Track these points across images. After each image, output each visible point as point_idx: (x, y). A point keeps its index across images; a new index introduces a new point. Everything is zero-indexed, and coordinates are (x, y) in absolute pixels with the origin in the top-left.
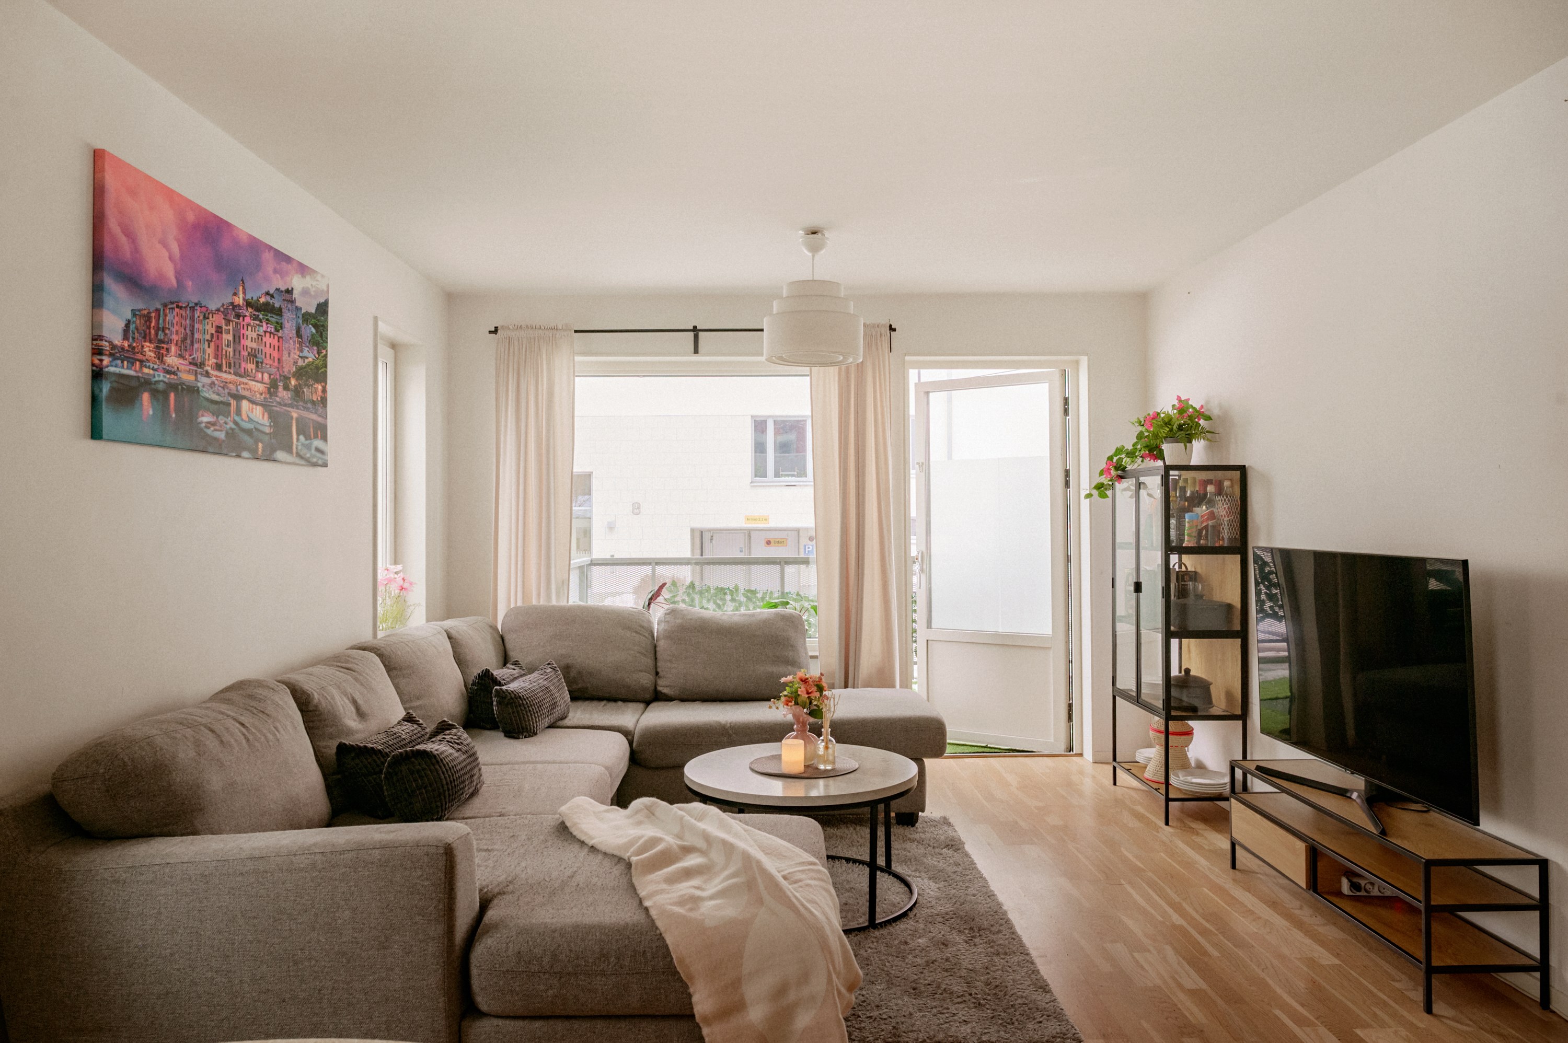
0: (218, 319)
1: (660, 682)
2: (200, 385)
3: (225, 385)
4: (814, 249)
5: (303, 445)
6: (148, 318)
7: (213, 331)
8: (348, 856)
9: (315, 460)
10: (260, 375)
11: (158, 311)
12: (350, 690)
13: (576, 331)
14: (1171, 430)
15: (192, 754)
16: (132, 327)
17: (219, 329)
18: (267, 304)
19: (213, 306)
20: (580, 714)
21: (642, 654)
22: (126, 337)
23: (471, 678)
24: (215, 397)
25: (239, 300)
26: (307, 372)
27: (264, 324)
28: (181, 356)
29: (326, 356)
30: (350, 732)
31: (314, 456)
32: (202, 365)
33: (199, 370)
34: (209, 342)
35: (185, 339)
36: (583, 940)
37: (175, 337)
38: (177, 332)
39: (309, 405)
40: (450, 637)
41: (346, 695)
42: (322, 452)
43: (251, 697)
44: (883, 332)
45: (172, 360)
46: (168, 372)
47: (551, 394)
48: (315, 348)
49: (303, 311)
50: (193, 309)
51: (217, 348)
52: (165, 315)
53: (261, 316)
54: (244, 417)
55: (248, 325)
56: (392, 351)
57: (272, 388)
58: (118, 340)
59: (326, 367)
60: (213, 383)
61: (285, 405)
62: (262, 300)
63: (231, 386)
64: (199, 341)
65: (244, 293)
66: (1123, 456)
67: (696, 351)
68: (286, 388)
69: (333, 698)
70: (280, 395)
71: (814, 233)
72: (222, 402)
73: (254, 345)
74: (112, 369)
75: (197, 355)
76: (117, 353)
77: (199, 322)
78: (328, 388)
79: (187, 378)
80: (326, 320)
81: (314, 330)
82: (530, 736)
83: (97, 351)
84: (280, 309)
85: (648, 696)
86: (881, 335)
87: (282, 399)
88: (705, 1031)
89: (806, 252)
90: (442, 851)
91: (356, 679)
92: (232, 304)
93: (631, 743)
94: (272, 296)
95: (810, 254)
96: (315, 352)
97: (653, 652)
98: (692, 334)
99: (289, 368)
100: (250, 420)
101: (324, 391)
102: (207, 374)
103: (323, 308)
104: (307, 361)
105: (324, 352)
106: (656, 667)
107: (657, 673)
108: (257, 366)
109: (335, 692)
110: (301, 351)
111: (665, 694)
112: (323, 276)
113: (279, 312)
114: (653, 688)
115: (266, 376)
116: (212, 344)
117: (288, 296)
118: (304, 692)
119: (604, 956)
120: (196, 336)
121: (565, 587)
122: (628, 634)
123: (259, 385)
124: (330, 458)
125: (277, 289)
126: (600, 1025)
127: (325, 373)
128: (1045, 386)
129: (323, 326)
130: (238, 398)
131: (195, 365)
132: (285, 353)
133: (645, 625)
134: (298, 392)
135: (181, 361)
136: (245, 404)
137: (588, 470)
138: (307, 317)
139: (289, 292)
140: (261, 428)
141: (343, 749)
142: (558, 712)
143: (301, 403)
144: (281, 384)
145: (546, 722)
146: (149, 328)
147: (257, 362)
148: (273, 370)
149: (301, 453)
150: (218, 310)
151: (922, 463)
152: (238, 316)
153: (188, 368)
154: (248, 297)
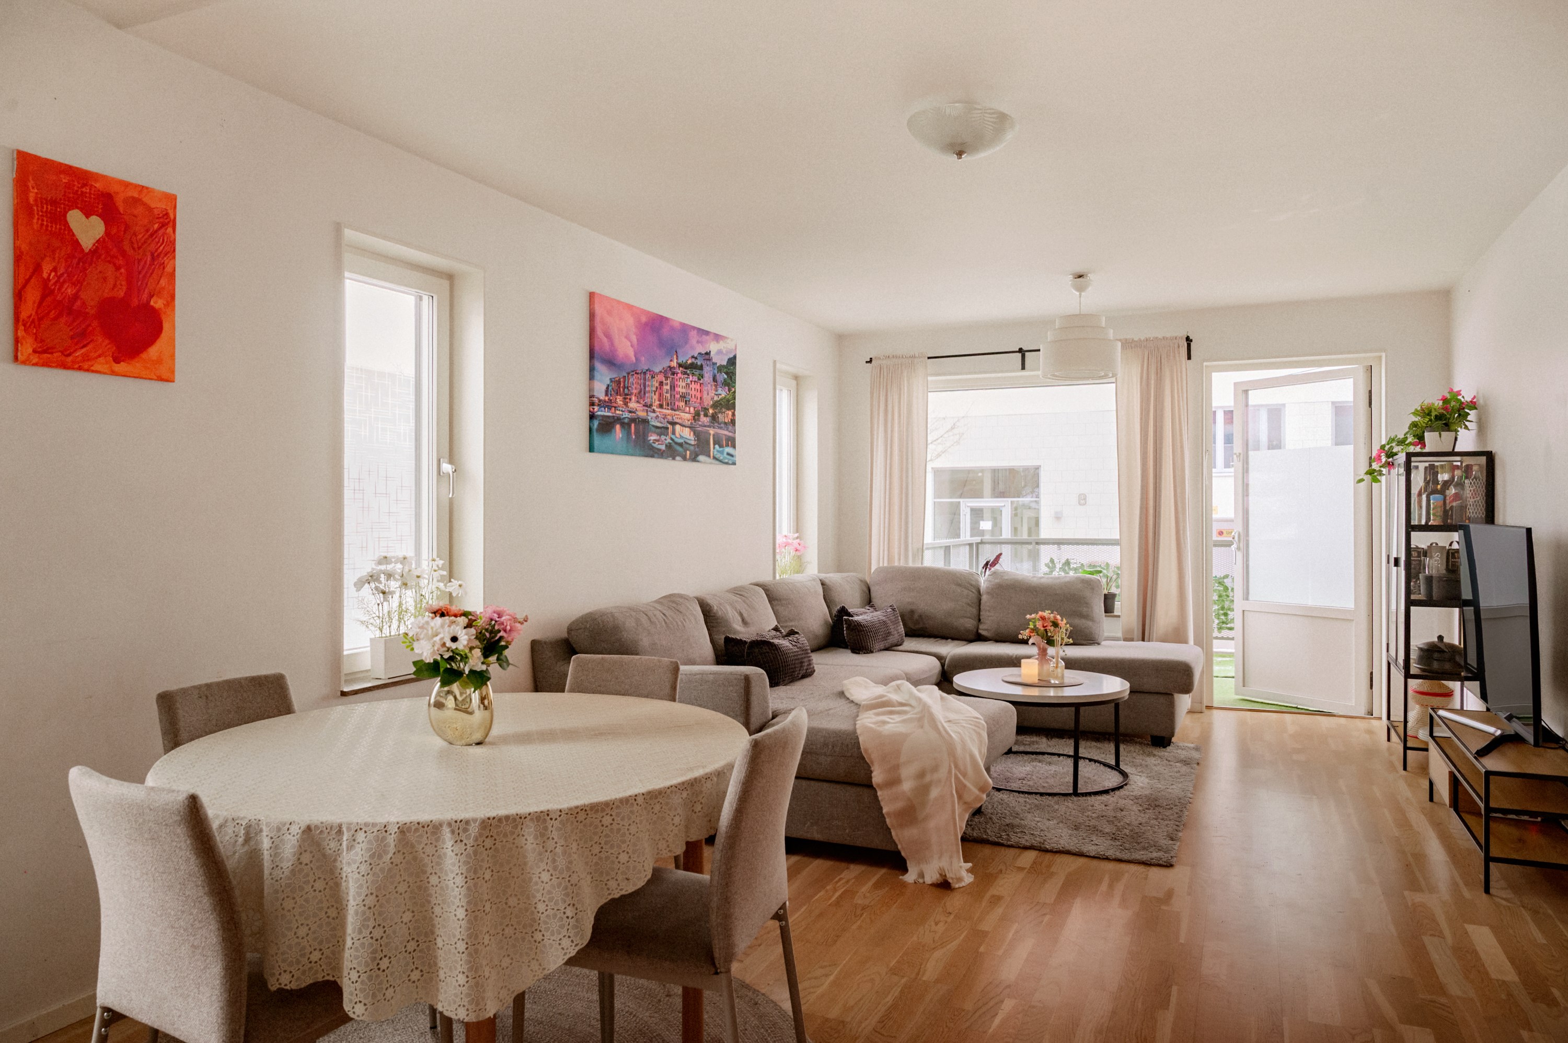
0: (661, 377)
1: (981, 627)
2: (649, 418)
3: (665, 417)
4: (1080, 289)
5: (718, 451)
6: (619, 382)
7: (657, 385)
8: (698, 676)
9: (726, 461)
10: (688, 409)
11: (624, 377)
12: (738, 608)
13: (929, 358)
14: (1431, 420)
15: (633, 624)
16: (610, 388)
17: (661, 383)
18: (692, 364)
19: (657, 370)
20: (910, 644)
21: (968, 604)
22: (606, 395)
23: (834, 612)
24: (659, 425)
25: (674, 364)
26: (721, 404)
27: (691, 376)
28: (638, 402)
29: (735, 392)
30: (736, 632)
31: (726, 458)
32: (651, 406)
33: (649, 409)
34: (655, 392)
35: (641, 391)
36: (816, 735)
37: (634, 391)
38: (636, 388)
39: (722, 425)
40: (823, 584)
41: (736, 610)
42: (732, 456)
43: (673, 602)
44: (1181, 344)
45: (633, 405)
46: (630, 412)
47: (910, 405)
48: (727, 388)
49: (718, 365)
50: (645, 373)
51: (660, 395)
52: (629, 379)
53: (688, 372)
54: (677, 435)
55: (680, 378)
56: (794, 382)
57: (696, 416)
58: (602, 396)
59: (735, 399)
60: (657, 416)
61: (705, 426)
62: (689, 362)
63: (669, 417)
64: (649, 392)
65: (677, 359)
66: (1394, 444)
67: (1023, 368)
68: (706, 415)
69: (727, 610)
70: (701, 420)
71: (1080, 276)
72: (663, 427)
73: (684, 391)
74: (599, 413)
75: (648, 401)
76: (602, 404)
77: (649, 380)
78: (736, 413)
79: (642, 414)
80: (735, 368)
81: (726, 376)
82: (867, 653)
83: (592, 404)
84: (702, 366)
85: (972, 637)
86: (1179, 347)
87: (703, 422)
88: (879, 793)
89: (1074, 291)
90: (743, 678)
91: (744, 601)
92: (669, 367)
93: (943, 665)
94: (696, 358)
95: (1078, 293)
96: (727, 390)
97: (978, 604)
98: (1019, 355)
99: (708, 402)
100: (681, 437)
101: (734, 415)
102: (654, 411)
103: (732, 361)
104: (720, 397)
105: (733, 390)
106: (979, 615)
107: (980, 620)
108: (686, 403)
109: (729, 608)
110: (717, 391)
111: (983, 636)
112: (732, 340)
113: (701, 368)
114: (975, 630)
115: (692, 409)
116: (657, 393)
117: (707, 357)
118: (708, 605)
119: (825, 745)
120: (647, 389)
121: (920, 554)
122: (959, 590)
123: (687, 415)
124: (737, 459)
125: (699, 354)
126: (825, 785)
127: (734, 403)
128: (1350, 382)
129: (732, 373)
130: (673, 424)
131: (647, 406)
132: (705, 393)
133: (974, 583)
134: (714, 418)
135: (638, 405)
136: (678, 427)
137: (1036, 463)
138: (720, 369)
139: (708, 354)
140: (689, 442)
141: (728, 640)
142: (892, 639)
143: (716, 424)
144: (702, 413)
145: (882, 646)
146: (619, 387)
147: (686, 401)
148: (697, 405)
149: (717, 456)
150: (661, 372)
151: (1240, 454)
152: (673, 374)
153: (642, 409)
154: (680, 361)
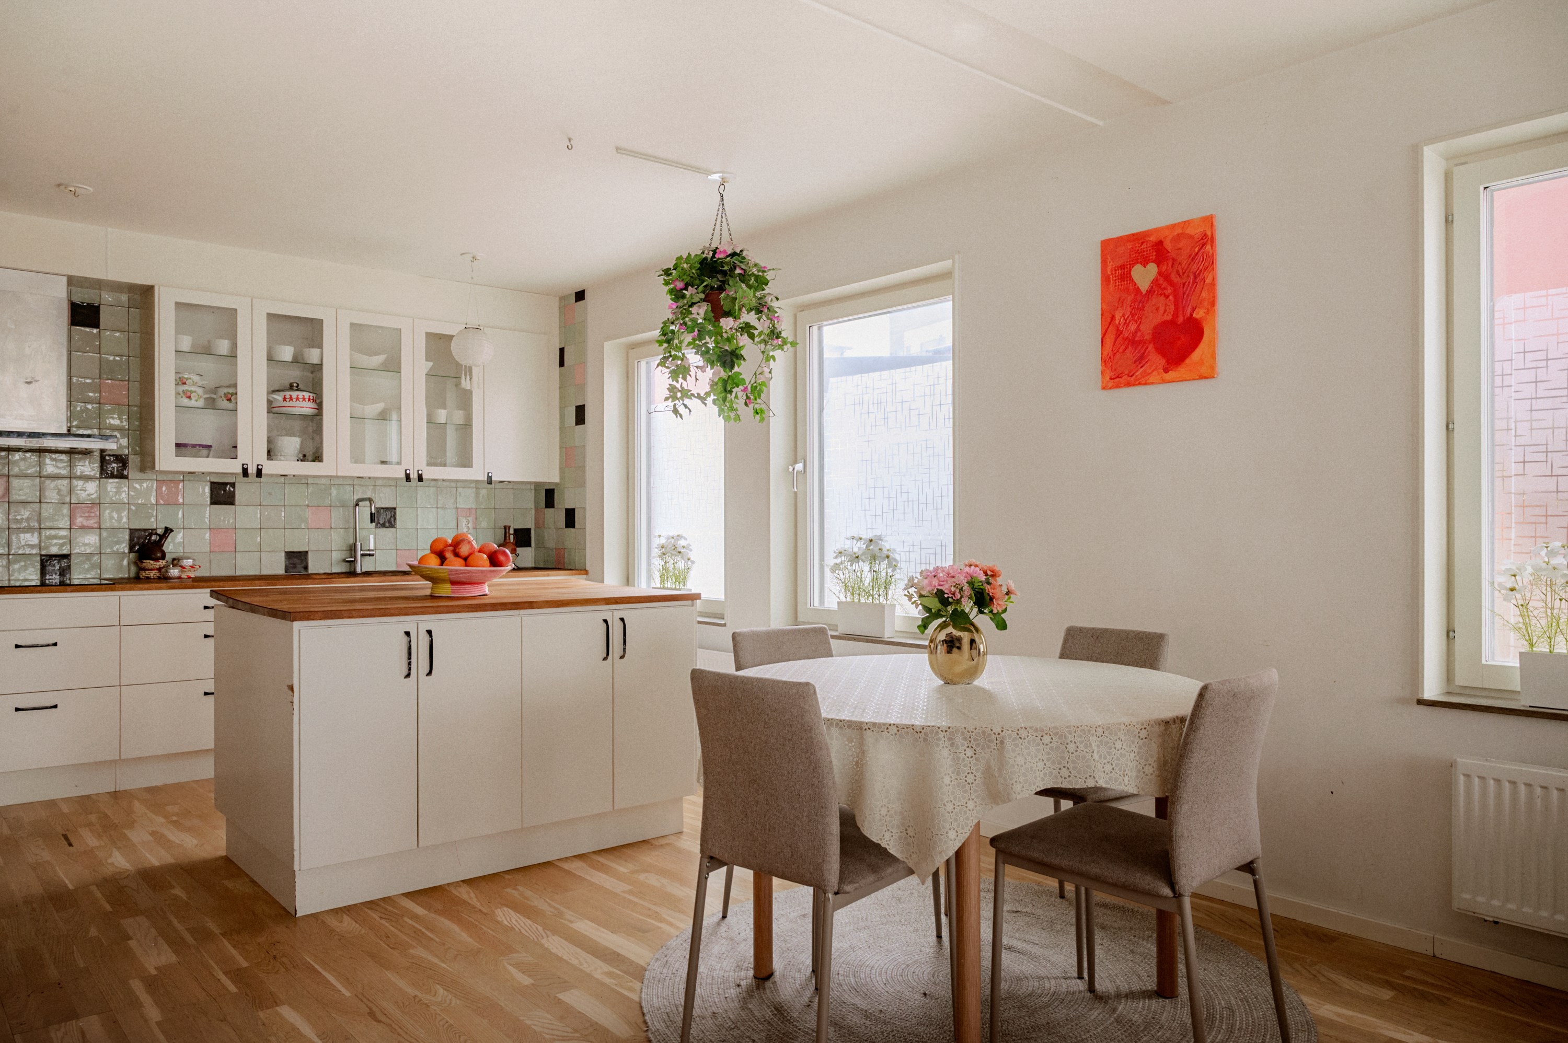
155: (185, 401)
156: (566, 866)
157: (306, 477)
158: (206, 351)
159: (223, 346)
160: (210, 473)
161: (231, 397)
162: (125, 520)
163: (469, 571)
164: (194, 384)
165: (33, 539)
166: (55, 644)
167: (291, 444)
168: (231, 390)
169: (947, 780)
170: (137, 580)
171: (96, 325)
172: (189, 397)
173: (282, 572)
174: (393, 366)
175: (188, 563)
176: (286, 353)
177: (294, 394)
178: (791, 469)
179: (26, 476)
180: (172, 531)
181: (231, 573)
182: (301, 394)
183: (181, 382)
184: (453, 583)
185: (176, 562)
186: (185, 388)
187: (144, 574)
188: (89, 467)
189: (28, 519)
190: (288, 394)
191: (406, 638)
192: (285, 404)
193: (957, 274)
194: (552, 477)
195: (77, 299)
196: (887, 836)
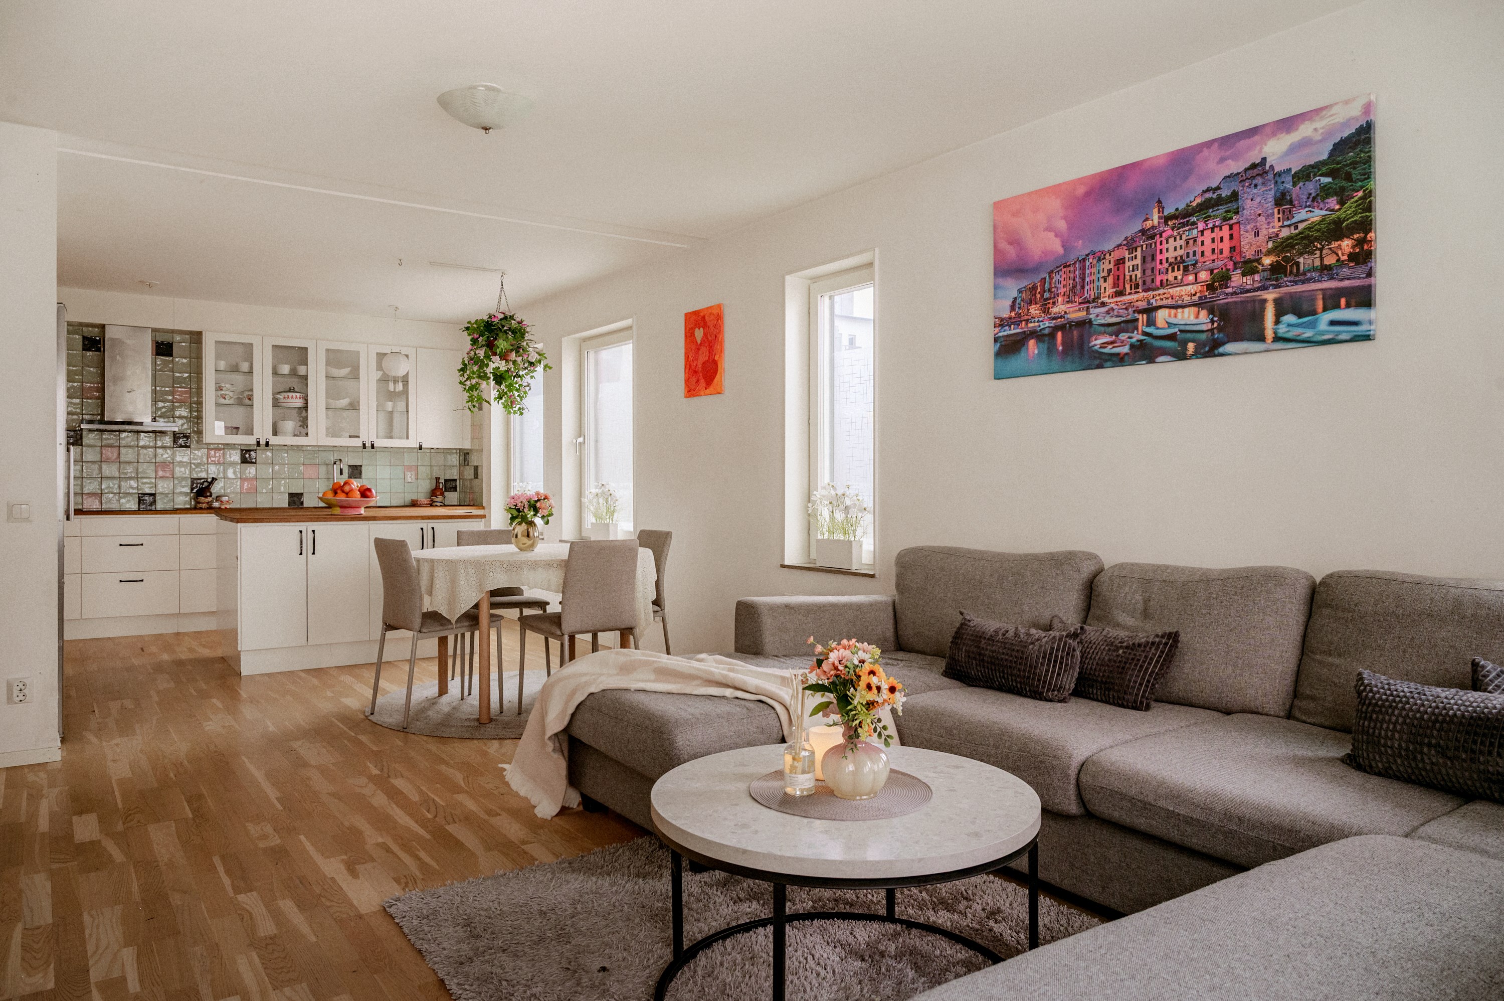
0: (1120, 253)
2: (1092, 316)
3: (1129, 305)
5: (1291, 325)
6: (1033, 289)
7: (1111, 266)
9: (1327, 337)
11: (1043, 279)
17: (1120, 261)
18: (1205, 202)
19: (1112, 246)
22: (1012, 310)
24: (1115, 320)
25: (1154, 221)
26: (1307, 237)
27: (1201, 224)
28: (1069, 302)
29: (1366, 196)
32: (1096, 299)
33: (1092, 305)
34: (1107, 277)
37: (1062, 291)
38: (1065, 286)
39: (1313, 274)
42: (1351, 323)
45: (1059, 308)
48: (1332, 199)
49: (1294, 170)
50: (1084, 260)
51: (1118, 278)
52: (1052, 278)
53: (1193, 220)
55: (1170, 238)
57: (1217, 282)
58: (1009, 313)
60: (1111, 309)
61: (1246, 292)
62: (1196, 202)
63: (1138, 303)
64: (1093, 281)
65: (1162, 211)
68: (1250, 272)
70: (1235, 284)
72: (1125, 321)
73: (1180, 253)
74: (1007, 333)
75: (1090, 294)
76: (1006, 322)
77: (1092, 267)
79: (1077, 315)
81: (1326, 180)
84: (1236, 194)
87: (1240, 287)
92: (1141, 230)
94: (1217, 189)
96: (1331, 204)
99: (1257, 248)
100: (1174, 325)
101: (1360, 242)
102: (1103, 305)
103: (1353, 140)
104: (1303, 224)
105: (1360, 194)
108: (1186, 271)
110: (1290, 218)
113: (1232, 198)
116: (1110, 278)
117: (1254, 170)
120: (1088, 279)
123: (1190, 287)
125: (1229, 176)
127: (1365, 218)
129: (1354, 162)
131: (1088, 302)
132: (1247, 235)
134: (1279, 269)
135: (1069, 305)
138: (1305, 173)
139: (1255, 166)
140: (1193, 329)
143: (1288, 279)
144: (1236, 272)
146: (1034, 295)
149: (1289, 336)
150: (1120, 245)
152: (1151, 237)
153: (1077, 308)
154: (1170, 211)
155: (222, 401)
156: (395, 663)
157: (302, 446)
158: (235, 369)
159: (245, 367)
160: (241, 445)
161: (250, 398)
162: (187, 472)
163: (347, 501)
164: (228, 390)
165: (133, 483)
166: (142, 545)
167: (289, 425)
168: (250, 393)
169: (462, 583)
170: (195, 509)
171: (171, 355)
172: (225, 398)
173: (287, 506)
174: (355, 375)
175: (225, 499)
176: (285, 369)
177: (290, 394)
178: (575, 441)
179: (130, 447)
180: (216, 480)
181: (253, 506)
182: (294, 394)
183: (219, 388)
184: (341, 507)
185: (218, 498)
186: (223, 392)
187: (199, 506)
188: (168, 441)
189: (131, 472)
190: (286, 394)
191: (299, 534)
192: (285, 401)
193: (634, 327)
194: (467, 445)
195: (160, 340)
196: (442, 608)
